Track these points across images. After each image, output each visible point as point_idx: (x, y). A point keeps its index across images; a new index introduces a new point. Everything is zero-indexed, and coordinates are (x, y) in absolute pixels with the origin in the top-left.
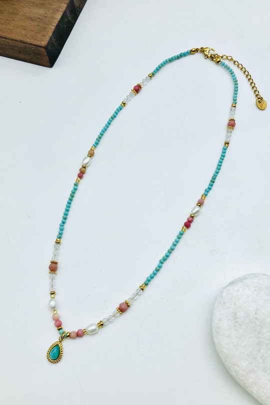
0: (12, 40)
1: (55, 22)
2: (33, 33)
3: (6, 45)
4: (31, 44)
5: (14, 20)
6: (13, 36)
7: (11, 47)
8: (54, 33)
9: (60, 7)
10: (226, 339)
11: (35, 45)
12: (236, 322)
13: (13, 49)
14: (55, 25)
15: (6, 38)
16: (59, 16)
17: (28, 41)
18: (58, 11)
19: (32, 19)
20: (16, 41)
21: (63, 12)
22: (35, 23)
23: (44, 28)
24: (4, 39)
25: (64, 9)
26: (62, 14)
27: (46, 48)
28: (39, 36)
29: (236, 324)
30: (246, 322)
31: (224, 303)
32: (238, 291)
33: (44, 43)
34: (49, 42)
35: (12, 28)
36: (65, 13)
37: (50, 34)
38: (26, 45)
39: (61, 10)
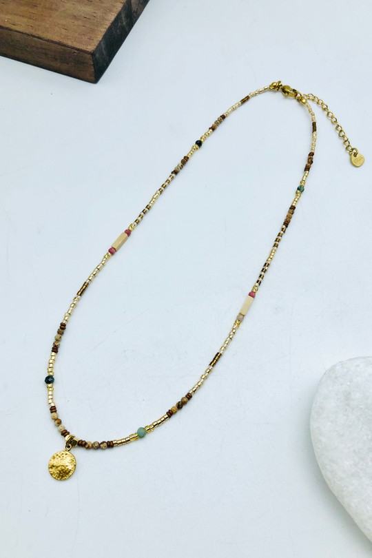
0: (48, 41)
1: (108, 24)
2: (77, 35)
3: (37, 48)
4: (73, 48)
5: (50, 17)
6: (49, 36)
7: (44, 51)
8: (104, 37)
9: (114, 6)
10: (329, 424)
11: (78, 50)
12: (348, 405)
13: (46, 54)
14: (107, 27)
15: (39, 38)
16: (112, 17)
17: (70, 43)
18: (111, 11)
19: (75, 17)
20: (53, 42)
21: (118, 12)
22: (80, 23)
23: (92, 30)
24: (36, 39)
25: (120, 9)
26: (116, 15)
27: (93, 54)
28: (85, 38)
29: (347, 407)
30: (362, 406)
31: (336, 378)
32: (358, 366)
33: (91, 48)
34: (97, 47)
35: (47, 26)
36: (119, 14)
37: (100, 38)
38: (66, 48)
39: (115, 10)
